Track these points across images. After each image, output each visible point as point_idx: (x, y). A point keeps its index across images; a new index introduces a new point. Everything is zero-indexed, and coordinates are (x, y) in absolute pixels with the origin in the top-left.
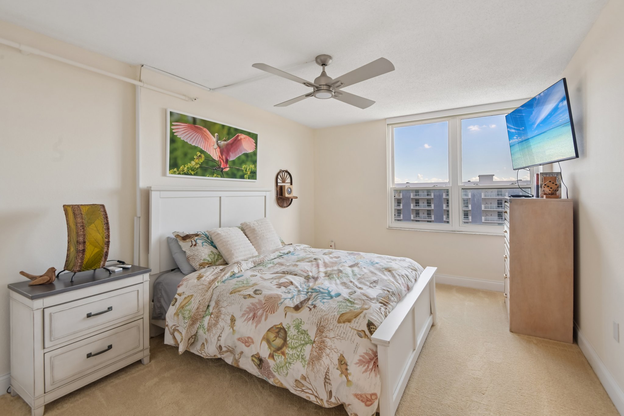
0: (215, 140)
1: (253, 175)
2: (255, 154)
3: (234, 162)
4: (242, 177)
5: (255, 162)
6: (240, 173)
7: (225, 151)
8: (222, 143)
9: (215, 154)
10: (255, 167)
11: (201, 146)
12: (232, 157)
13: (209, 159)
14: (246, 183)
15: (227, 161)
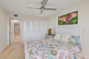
0: (65, 18)
1: (77, 23)
2: (77, 17)
3: (69, 21)
4: (72, 24)
5: (77, 19)
6: (72, 23)
7: (67, 19)
8: (66, 18)
9: (65, 20)
10: (77, 20)
11: (62, 20)
12: (69, 20)
13: (64, 22)
14: (74, 25)
15: (68, 21)
